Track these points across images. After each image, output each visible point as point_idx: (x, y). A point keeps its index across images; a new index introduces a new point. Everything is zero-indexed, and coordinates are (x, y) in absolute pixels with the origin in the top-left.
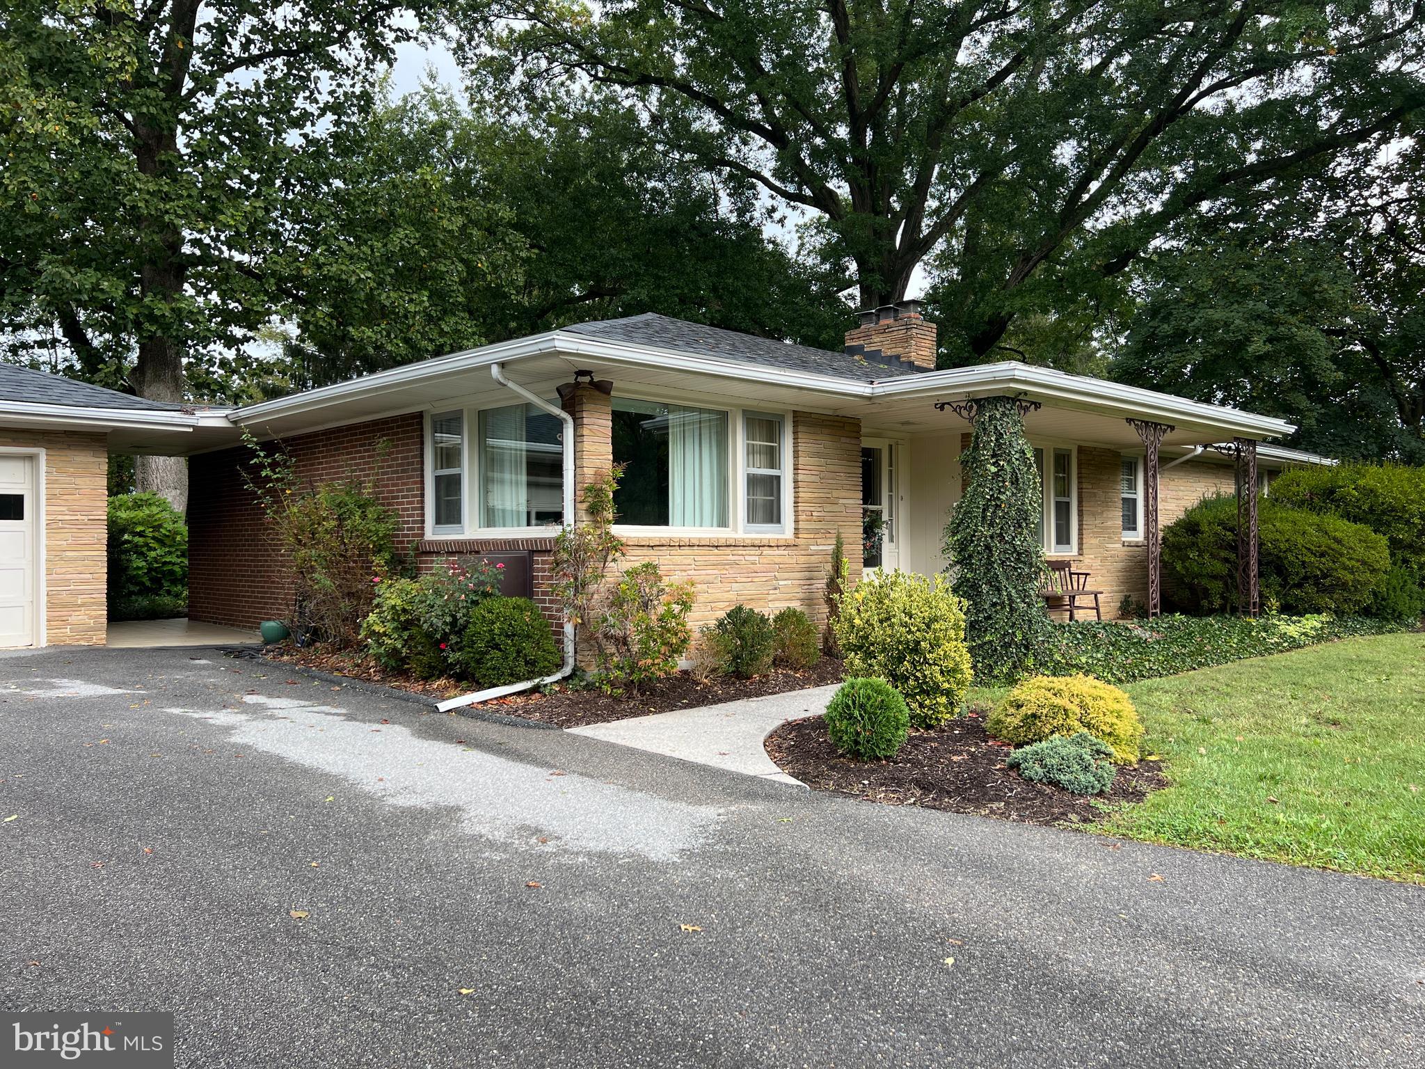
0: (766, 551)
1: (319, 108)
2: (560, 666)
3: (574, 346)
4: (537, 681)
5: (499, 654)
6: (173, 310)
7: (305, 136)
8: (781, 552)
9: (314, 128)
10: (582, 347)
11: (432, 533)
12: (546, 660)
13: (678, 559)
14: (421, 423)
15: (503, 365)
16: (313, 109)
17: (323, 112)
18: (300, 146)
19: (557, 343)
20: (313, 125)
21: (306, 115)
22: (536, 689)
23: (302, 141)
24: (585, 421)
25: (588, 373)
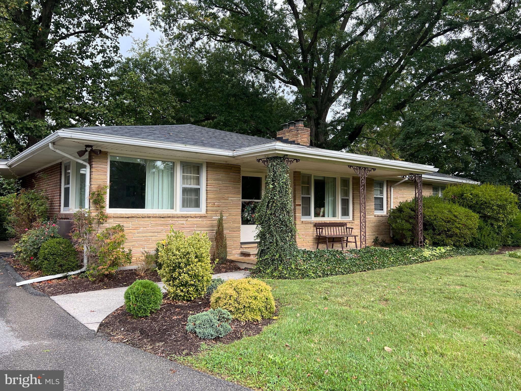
0: (189, 219)
1: (97, 52)
2: (81, 267)
3: (70, 135)
4: (65, 274)
5: (47, 262)
6: (34, 125)
7: (92, 62)
8: (198, 219)
9: (96, 59)
10: (73, 135)
11: (63, 211)
12: (69, 265)
13: (142, 223)
14: (61, 167)
15: (54, 143)
16: (95, 52)
17: (99, 53)
18: (91, 66)
19: (59, 134)
20: (95, 58)
21: (93, 54)
22: (66, 277)
23: (91, 64)
24: (93, 166)
25: (91, 146)
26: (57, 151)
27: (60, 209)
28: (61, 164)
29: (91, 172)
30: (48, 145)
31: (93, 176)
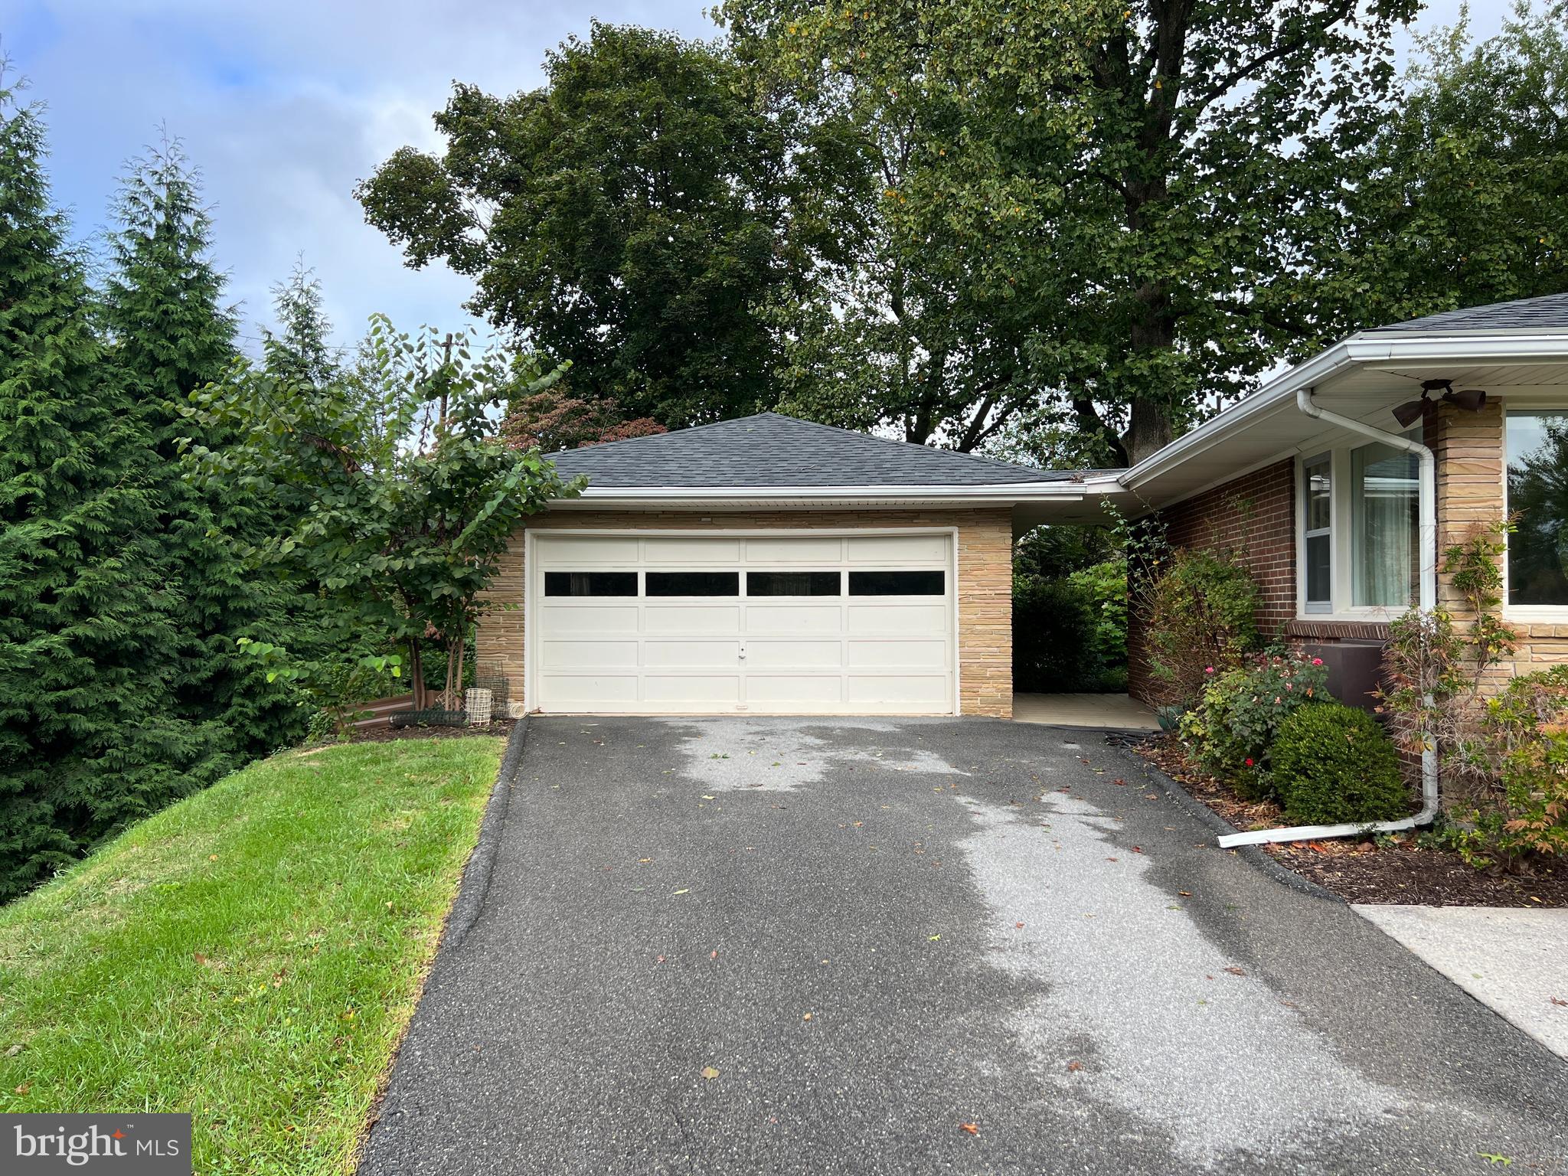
1: (1322, 103)
2: (1418, 807)
3: (1386, 350)
4: (1366, 826)
5: (1307, 782)
6: (1151, 367)
7: (1305, 140)
9: (1316, 128)
10: (1396, 350)
11: (1306, 612)
12: (1378, 798)
14: (1292, 473)
15: (1311, 390)
16: (1314, 105)
17: (1326, 105)
18: (1301, 153)
19: (1351, 351)
20: (1315, 123)
21: (1307, 116)
22: (1368, 837)
23: (1302, 147)
24: (1450, 453)
25: (1445, 383)
26: (1324, 415)
27: (1293, 606)
28: (1291, 462)
29: (1439, 477)
30: (1293, 397)
31: (1452, 490)
